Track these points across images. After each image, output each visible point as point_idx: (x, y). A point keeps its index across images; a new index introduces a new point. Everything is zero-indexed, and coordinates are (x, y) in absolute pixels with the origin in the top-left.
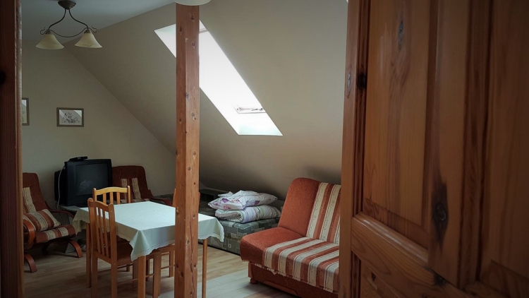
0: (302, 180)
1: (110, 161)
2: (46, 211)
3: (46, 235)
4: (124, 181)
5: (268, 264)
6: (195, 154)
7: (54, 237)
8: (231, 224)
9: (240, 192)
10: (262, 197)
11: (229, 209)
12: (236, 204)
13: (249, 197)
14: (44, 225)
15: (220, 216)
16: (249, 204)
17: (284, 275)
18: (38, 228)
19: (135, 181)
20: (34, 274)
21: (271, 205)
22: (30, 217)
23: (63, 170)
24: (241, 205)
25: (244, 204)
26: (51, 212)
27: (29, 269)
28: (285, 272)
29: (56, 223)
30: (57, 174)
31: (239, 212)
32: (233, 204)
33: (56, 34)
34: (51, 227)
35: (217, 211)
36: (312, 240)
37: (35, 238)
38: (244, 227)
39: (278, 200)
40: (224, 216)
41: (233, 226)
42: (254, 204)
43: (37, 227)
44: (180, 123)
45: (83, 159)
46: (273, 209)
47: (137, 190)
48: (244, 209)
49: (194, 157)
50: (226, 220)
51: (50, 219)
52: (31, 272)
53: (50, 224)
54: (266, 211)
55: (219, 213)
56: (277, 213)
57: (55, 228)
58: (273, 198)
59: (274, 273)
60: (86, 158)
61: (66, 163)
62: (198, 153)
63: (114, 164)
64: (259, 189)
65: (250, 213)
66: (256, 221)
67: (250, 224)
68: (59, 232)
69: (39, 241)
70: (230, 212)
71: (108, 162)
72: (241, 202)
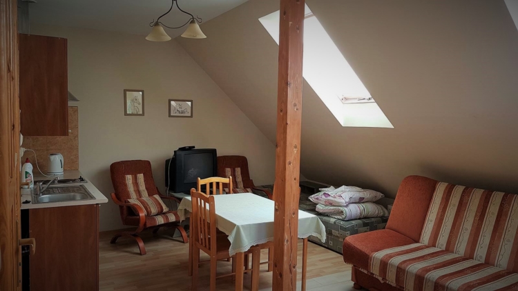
0: (416, 178)
1: (215, 150)
2: (157, 197)
3: (155, 220)
4: (228, 171)
5: (375, 270)
6: (296, 147)
7: (163, 222)
8: (332, 220)
9: (343, 188)
10: (367, 194)
11: (331, 204)
12: (338, 200)
13: (353, 193)
14: (154, 210)
15: (321, 211)
16: (352, 201)
17: (394, 284)
18: (149, 214)
19: (238, 170)
20: (143, 257)
21: (377, 202)
22: (143, 202)
23: (173, 158)
24: (343, 201)
25: (347, 200)
26: (161, 198)
27: (139, 252)
28: (394, 282)
29: (165, 209)
30: (167, 161)
31: (341, 208)
32: (336, 199)
33: (164, 26)
34: (161, 213)
35: (317, 206)
36: (427, 247)
37: (146, 222)
38: (347, 225)
39: (385, 198)
40: (325, 211)
41: (335, 223)
42: (358, 201)
43: (147, 212)
44: (281, 114)
45: (191, 148)
46: (379, 207)
47: (239, 179)
48: (347, 206)
49: (295, 151)
50: (327, 216)
51: (160, 204)
52: (140, 254)
53: (159, 209)
54: (370, 209)
55: (320, 208)
56: (384, 212)
57: (164, 213)
58: (380, 195)
59: (382, 282)
60: (194, 147)
61: (175, 152)
62: (299, 147)
63: (219, 154)
64: (363, 185)
65: (354, 210)
66: (359, 219)
67: (353, 222)
68: (167, 218)
69: (148, 225)
70: (332, 208)
71: (213, 152)
72: (343, 197)
